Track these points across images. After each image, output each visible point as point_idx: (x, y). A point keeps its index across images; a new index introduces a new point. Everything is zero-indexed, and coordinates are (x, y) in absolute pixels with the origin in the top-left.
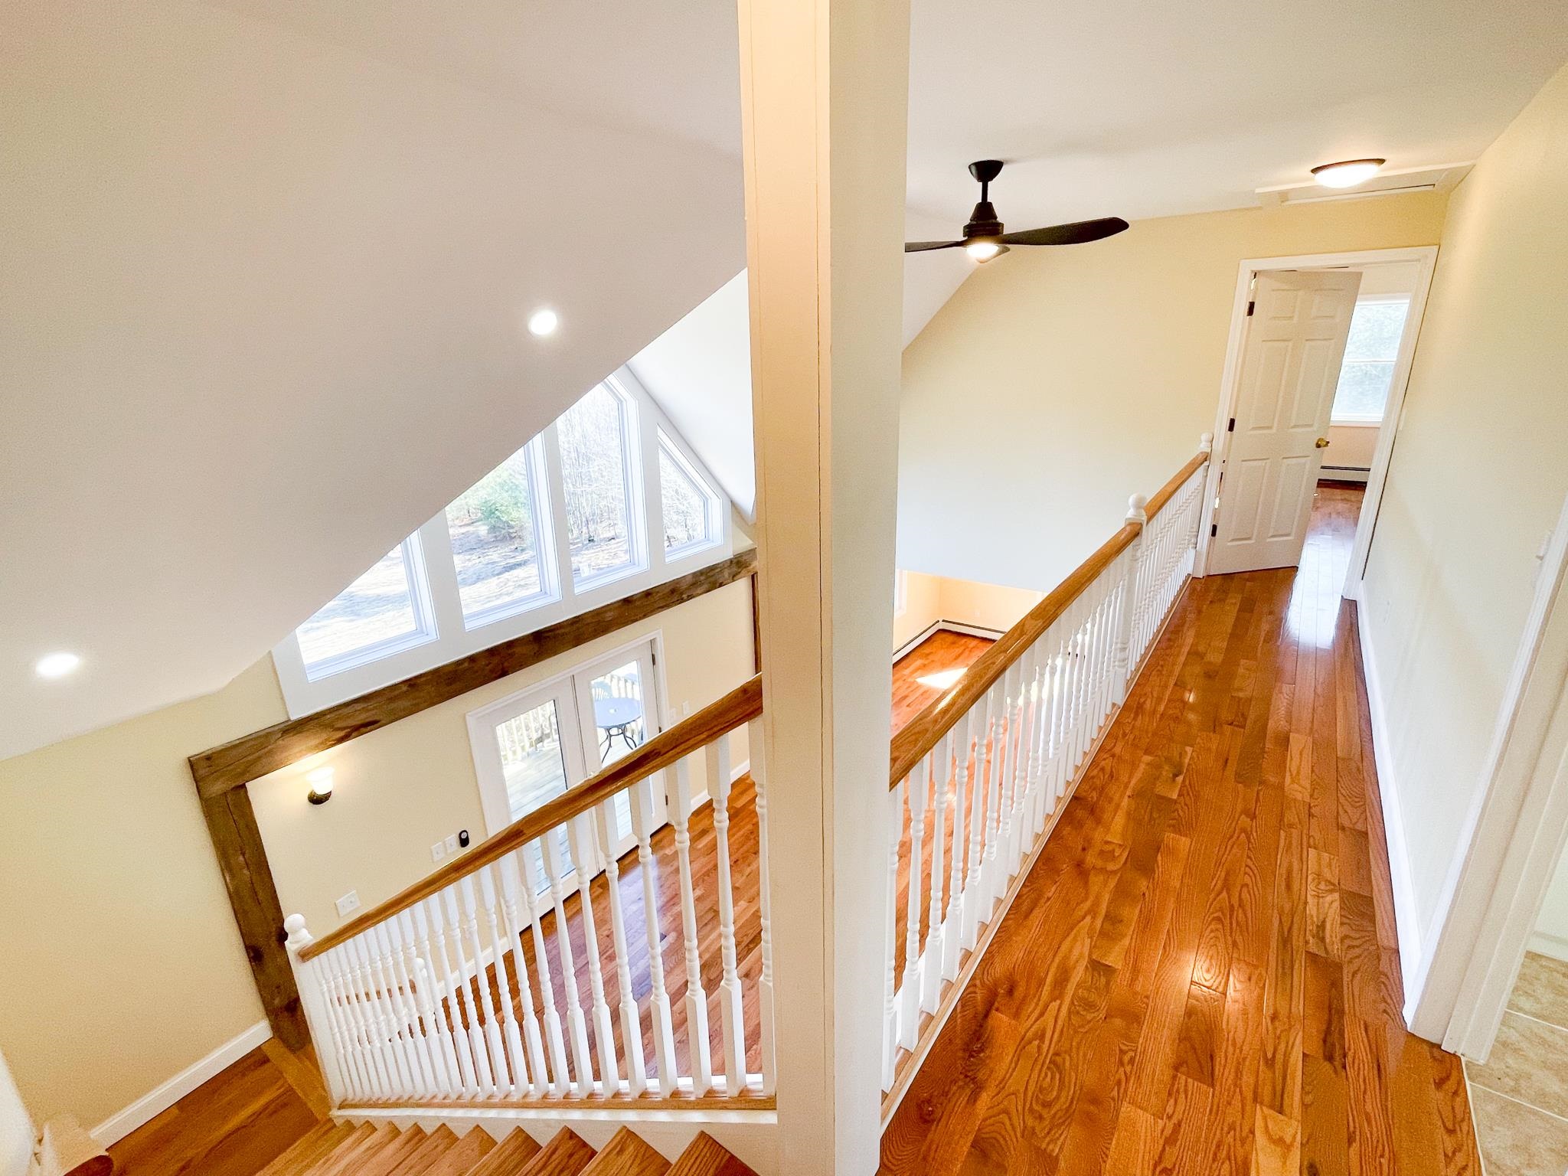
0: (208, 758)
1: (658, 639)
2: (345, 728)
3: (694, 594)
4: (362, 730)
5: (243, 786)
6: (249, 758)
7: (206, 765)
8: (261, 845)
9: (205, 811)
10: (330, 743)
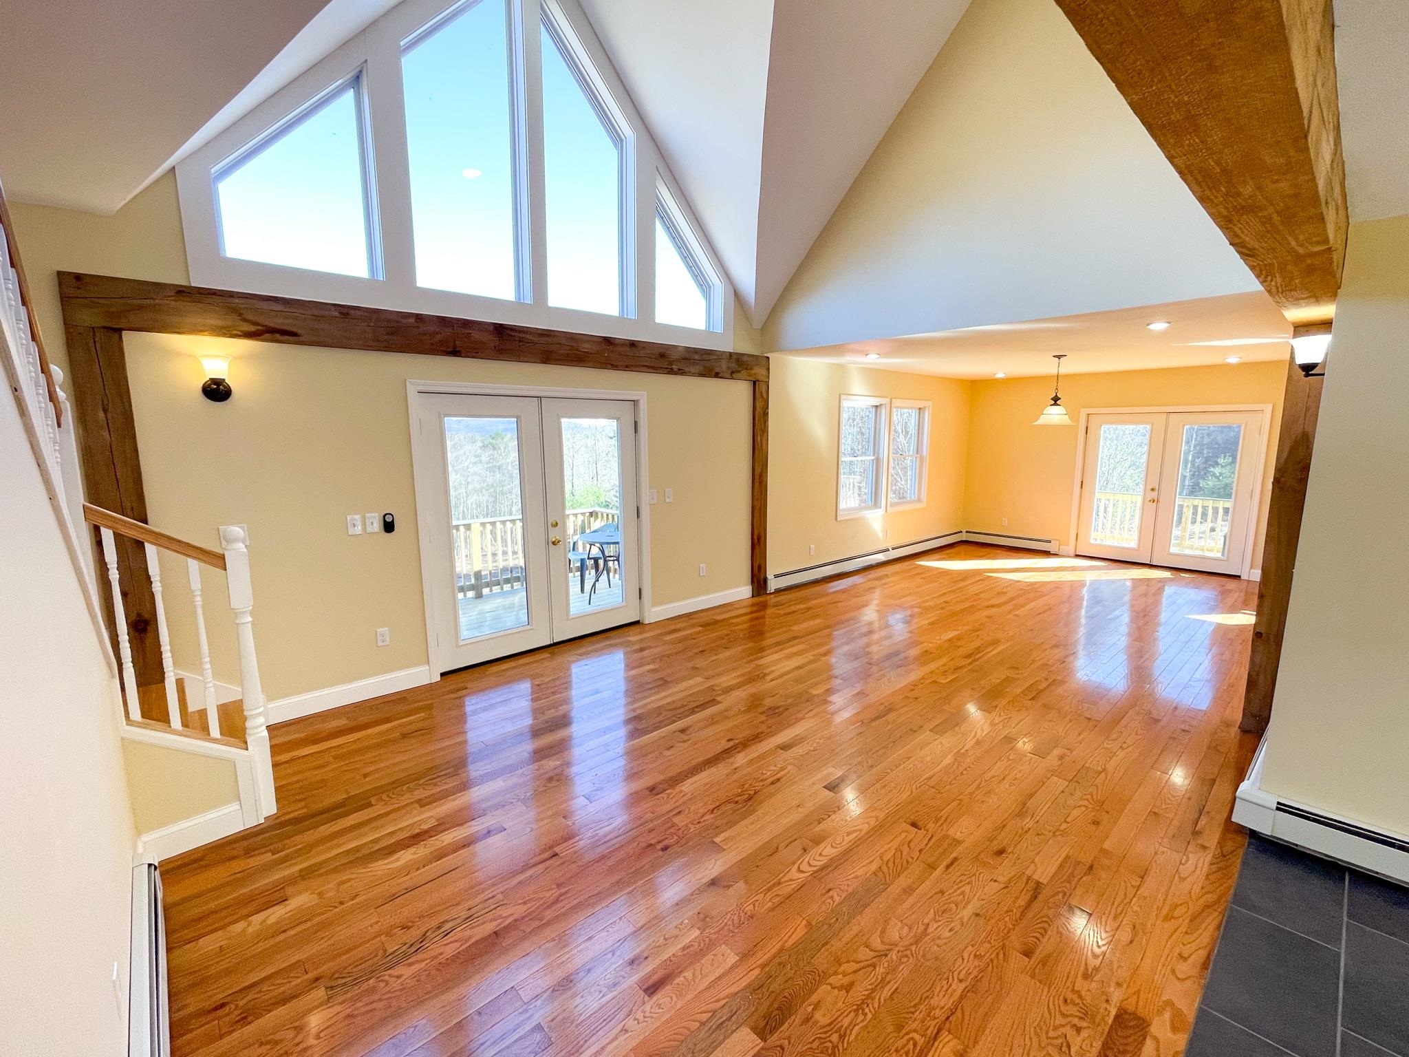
1: (642, 401)
2: (255, 324)
3: (687, 369)
4: (277, 336)
5: (119, 331)
6: (130, 301)
7: (76, 285)
8: (131, 410)
9: (67, 340)
10: (235, 332)
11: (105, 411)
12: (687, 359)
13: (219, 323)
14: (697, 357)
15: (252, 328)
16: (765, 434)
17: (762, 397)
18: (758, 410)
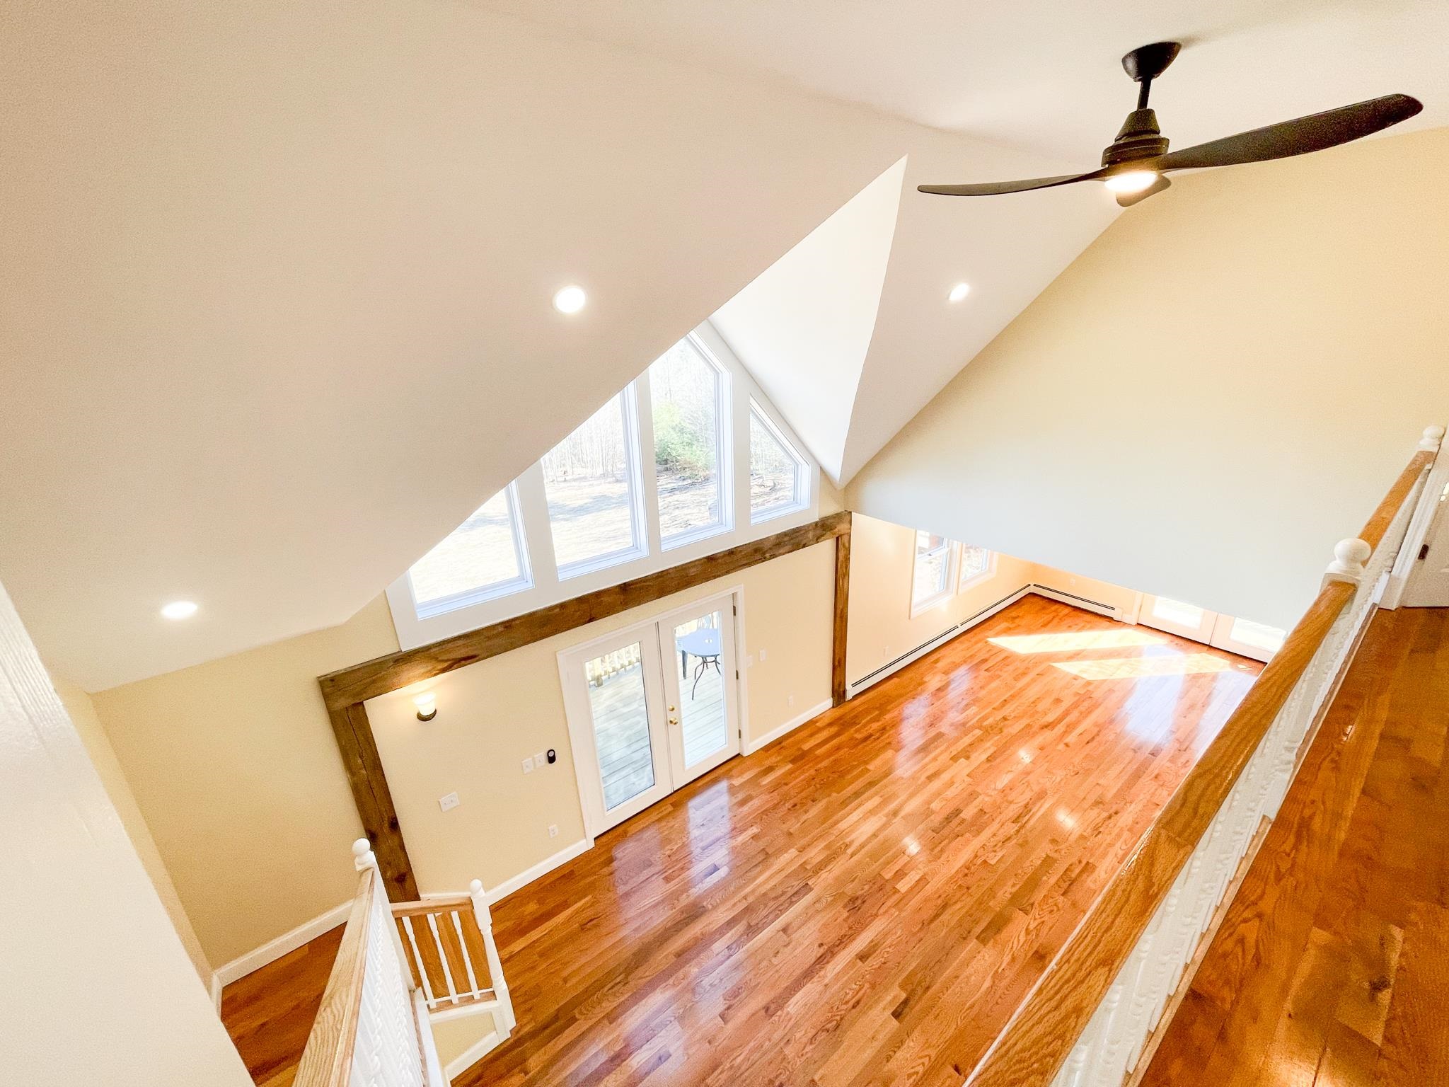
0: (332, 680)
1: (739, 593)
2: (447, 661)
3: (777, 553)
4: (463, 662)
5: (362, 703)
6: (365, 681)
7: (331, 685)
8: (376, 751)
9: (331, 721)
10: (435, 672)
11: (361, 757)
12: (778, 544)
13: (422, 671)
14: (786, 539)
15: (446, 664)
16: (847, 577)
17: (844, 546)
18: (841, 558)
